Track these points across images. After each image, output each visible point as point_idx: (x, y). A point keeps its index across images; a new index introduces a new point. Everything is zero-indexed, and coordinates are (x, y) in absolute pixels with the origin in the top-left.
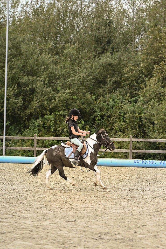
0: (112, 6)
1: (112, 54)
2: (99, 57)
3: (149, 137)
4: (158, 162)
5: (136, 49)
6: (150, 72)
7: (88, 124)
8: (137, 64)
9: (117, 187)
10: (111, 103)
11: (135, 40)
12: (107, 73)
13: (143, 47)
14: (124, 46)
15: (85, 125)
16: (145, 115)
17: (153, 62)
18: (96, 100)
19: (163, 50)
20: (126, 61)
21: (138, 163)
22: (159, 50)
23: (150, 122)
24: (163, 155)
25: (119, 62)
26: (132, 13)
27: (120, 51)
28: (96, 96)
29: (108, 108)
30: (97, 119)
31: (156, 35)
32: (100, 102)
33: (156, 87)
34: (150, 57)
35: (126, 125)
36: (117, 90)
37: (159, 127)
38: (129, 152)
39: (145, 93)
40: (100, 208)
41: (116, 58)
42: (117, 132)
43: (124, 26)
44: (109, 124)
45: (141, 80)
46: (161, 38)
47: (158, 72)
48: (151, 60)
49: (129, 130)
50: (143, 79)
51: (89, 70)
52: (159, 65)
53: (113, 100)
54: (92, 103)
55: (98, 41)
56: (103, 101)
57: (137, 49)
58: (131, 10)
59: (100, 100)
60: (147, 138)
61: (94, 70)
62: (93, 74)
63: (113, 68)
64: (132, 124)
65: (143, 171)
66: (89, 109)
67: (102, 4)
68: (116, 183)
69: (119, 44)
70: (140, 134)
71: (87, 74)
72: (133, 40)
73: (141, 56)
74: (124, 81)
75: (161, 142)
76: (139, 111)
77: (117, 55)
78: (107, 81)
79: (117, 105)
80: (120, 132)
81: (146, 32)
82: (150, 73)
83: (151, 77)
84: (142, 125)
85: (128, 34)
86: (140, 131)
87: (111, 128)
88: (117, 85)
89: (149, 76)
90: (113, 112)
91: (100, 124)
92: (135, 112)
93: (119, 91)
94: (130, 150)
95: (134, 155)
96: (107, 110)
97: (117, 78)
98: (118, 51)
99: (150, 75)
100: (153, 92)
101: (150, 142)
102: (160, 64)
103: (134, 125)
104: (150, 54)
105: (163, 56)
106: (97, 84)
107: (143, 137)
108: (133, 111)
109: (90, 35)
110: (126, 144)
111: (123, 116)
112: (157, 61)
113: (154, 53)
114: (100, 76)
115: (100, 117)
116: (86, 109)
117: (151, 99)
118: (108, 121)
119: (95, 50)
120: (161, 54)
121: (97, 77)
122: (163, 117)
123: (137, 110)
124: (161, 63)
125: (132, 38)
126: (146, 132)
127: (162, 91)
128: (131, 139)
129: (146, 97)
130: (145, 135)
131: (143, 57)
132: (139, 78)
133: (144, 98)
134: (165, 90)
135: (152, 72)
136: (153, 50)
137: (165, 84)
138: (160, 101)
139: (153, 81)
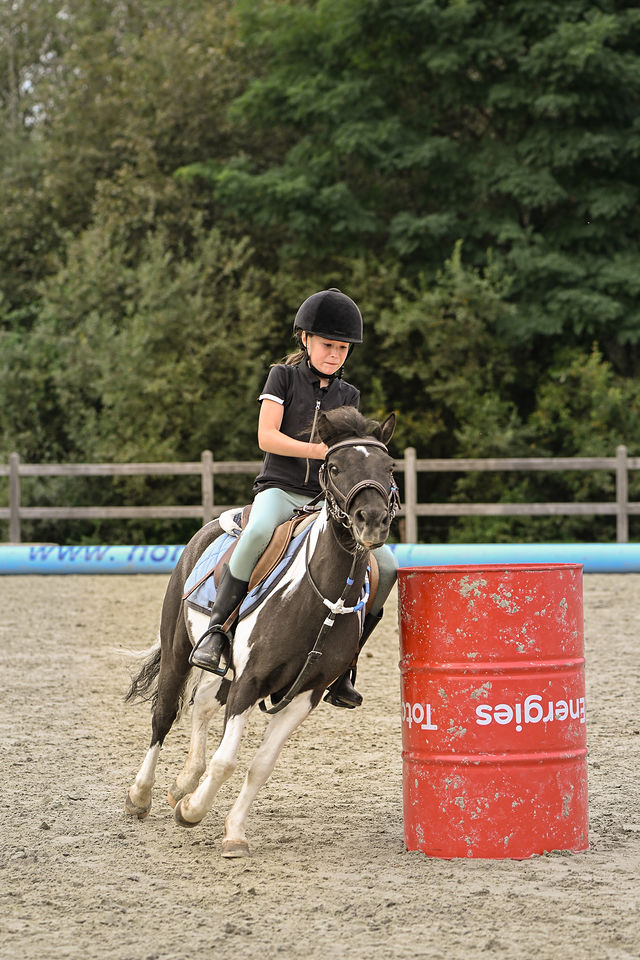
3: (81, 458)
4: (119, 553)
5: (23, 121)
6: (79, 208)
8: (29, 178)
11: (18, 85)
13: (51, 111)
16: (65, 374)
17: (89, 170)
19: (128, 121)
21: (44, 557)
22: (111, 122)
23: (87, 401)
24: (138, 525)
31: (100, 64)
33: (103, 267)
34: (77, 151)
37: (122, 417)
38: (9, 516)
39: (62, 291)
45: (46, 239)
46: (119, 74)
47: (113, 205)
48: (83, 161)
49: (6, 433)
50: (55, 235)
52: (115, 182)
57: (29, 121)
60: (77, 461)
64: (15, 410)
65: (66, 589)
70: (49, 449)
72: (12, 85)
73: (42, 148)
75: (131, 476)
76: (41, 359)
81: (60, 54)
82: (79, 212)
83: (85, 227)
84: (57, 411)
86: (48, 435)
89: (77, 222)
92: (26, 365)
94: (12, 513)
95: (30, 530)
99: (79, 218)
100: (95, 284)
101: (87, 479)
102: (119, 177)
103: (26, 413)
104: (79, 138)
105: (130, 145)
107: (60, 458)
108: (19, 359)
112: (106, 166)
113: (95, 136)
117: (86, 313)
120: (120, 136)
122: (133, 378)
123: (36, 357)
124: (122, 173)
125: (6, 76)
126: (71, 437)
127: (129, 281)
128: (14, 469)
129: (68, 305)
130: (67, 451)
131: (50, 151)
132: (38, 230)
133: (60, 306)
134: (140, 275)
135: (86, 209)
136: (90, 124)
137: (139, 255)
138: (121, 317)
139: (93, 241)
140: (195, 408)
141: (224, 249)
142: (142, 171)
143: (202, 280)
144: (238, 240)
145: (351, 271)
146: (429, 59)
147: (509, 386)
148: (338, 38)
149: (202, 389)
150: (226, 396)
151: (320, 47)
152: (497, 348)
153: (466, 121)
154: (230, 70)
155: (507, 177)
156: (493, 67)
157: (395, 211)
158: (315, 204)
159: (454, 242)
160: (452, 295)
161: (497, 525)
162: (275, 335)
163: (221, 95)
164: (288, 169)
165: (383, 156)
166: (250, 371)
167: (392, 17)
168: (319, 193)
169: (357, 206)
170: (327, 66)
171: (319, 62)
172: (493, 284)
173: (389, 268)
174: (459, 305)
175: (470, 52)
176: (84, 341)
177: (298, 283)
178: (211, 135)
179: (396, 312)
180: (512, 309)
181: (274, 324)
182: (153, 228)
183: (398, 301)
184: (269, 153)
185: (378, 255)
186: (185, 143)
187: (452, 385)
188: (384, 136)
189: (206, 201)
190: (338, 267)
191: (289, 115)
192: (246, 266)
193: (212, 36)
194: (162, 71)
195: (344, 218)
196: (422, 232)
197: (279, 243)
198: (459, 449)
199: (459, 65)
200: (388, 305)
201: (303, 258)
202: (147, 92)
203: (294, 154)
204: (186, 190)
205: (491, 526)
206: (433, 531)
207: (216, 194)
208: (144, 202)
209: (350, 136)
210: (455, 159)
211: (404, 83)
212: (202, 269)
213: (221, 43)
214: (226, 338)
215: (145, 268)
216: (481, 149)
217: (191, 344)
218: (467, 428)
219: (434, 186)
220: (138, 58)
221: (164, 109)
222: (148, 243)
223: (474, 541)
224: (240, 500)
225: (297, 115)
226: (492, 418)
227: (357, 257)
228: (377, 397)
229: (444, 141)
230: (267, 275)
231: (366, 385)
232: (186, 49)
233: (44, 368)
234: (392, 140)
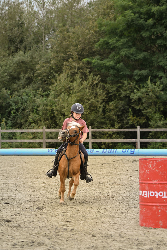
0: (23, 9)
1: (25, 53)
2: (13, 55)
3: (60, 127)
5: (46, 47)
7: (4, 117)
8: (48, 61)
9: (35, 175)
10: (25, 97)
11: (45, 39)
12: (20, 70)
14: (35, 45)
15: (1, 118)
16: (56, 108)
17: (62, 59)
18: (11, 94)
19: (71, 48)
20: (38, 59)
21: (51, 151)
22: (67, 48)
23: (61, 114)
25: (31, 59)
26: (42, 15)
27: (32, 49)
28: (11, 91)
29: (22, 101)
30: (12, 112)
31: (65, 34)
32: (15, 97)
33: (65, 82)
34: (59, 55)
35: (39, 117)
36: (30, 86)
38: (43, 141)
39: (55, 88)
40: (22, 197)
41: (28, 56)
42: (31, 124)
43: (34, 27)
44: (24, 116)
45: (52, 76)
46: (69, 37)
48: (61, 57)
49: (42, 121)
50: (54, 75)
51: (4, 67)
52: (68, 62)
53: (27, 95)
54: (7, 98)
55: (11, 41)
56: (17, 95)
58: (40, 12)
59: (15, 95)
61: (8, 67)
62: (7, 71)
63: (26, 66)
64: (44, 116)
66: (4, 103)
67: (14, 6)
68: (34, 171)
69: (31, 43)
70: (52, 125)
71: (2, 71)
72: (43, 39)
73: (51, 54)
74: (36, 77)
76: (51, 104)
77: (29, 53)
78: (21, 77)
79: (31, 99)
80: (34, 124)
81: (55, 31)
82: (59, 69)
83: (61, 73)
84: (54, 116)
85: (38, 34)
86: (52, 122)
87: (25, 120)
88: (30, 81)
89: (59, 72)
90: (27, 105)
91: (15, 116)
92: (47, 106)
93: (32, 86)
95: (48, 144)
96: (22, 104)
97: (30, 74)
98: (30, 49)
99: (59, 71)
100: (63, 86)
102: (69, 61)
103: (47, 116)
104: (60, 52)
105: (72, 54)
106: (11, 80)
107: (55, 128)
108: (45, 104)
109: (4, 36)
110: (40, 135)
111: (36, 109)
112: (66, 58)
113: (63, 51)
114: (14, 73)
115: (15, 110)
116: (2, 103)
117: (61, 93)
118: (23, 114)
119: (9, 49)
120: (70, 52)
121: (11, 73)
123: (49, 104)
124: (70, 60)
125: (42, 37)
126: (57, 123)
127: (71, 86)
128: (44, 130)
129: (57, 91)
130: (57, 126)
131: (53, 55)
132: (50, 74)
133: (55, 92)
134: (74, 84)
135: (61, 69)
136: (62, 48)
137: (74, 79)
138: (69, 94)
139: (63, 76)
140: (87, 116)
141: (94, 78)
142: (74, 60)
143: (89, 85)
144: (97, 76)
145: (124, 84)
146: (143, 33)
147: (162, 111)
148: (121, 28)
149: (89, 111)
150: (94, 113)
151: (117, 31)
152: (159, 102)
153: (152, 48)
154: (95, 36)
155: (161, 61)
156: (158, 35)
157: (134, 69)
158: (116, 68)
159: (149, 77)
160: (148, 89)
161: (159, 144)
162: (106, 98)
163: (93, 42)
164: (109, 60)
165: (131, 56)
166: (100, 107)
167: (134, 24)
168: (116, 65)
169: (125, 68)
170: (118, 35)
171: (116, 34)
172: (158, 87)
173: (133, 83)
174: (150, 92)
175: (153, 32)
176: (61, 100)
177: (111, 86)
178: (91, 51)
179: (135, 93)
180: (162, 93)
181: (106, 96)
182: (77, 73)
183: (135, 91)
184: (105, 56)
185: (130, 80)
186: (85, 53)
187: (148, 111)
188: (132, 52)
189: (90, 67)
190: (121, 83)
191: (109, 47)
192: (99, 82)
193: (91, 28)
194: (79, 36)
195: (122, 71)
196: (141, 74)
197: (107, 77)
198: (150, 126)
199: (150, 35)
200: (133, 91)
201: (112, 80)
202: (76, 41)
203: (110, 56)
204: (85, 64)
205: (157, 144)
206: (144, 145)
207: (92, 65)
208: (75, 67)
209: (123, 52)
210: (149, 57)
211: (136, 39)
212: (89, 83)
213: (93, 29)
214: (94, 99)
215: (75, 82)
216: (155, 55)
217: (86, 101)
218: (152, 121)
219: (144, 63)
220: (73, 33)
221: (80, 45)
222: (76, 77)
223: (153, 148)
224: (98, 138)
225: (111, 47)
226: (158, 119)
227: (125, 80)
228: (130, 113)
229: (146, 53)
230: (104, 85)
231: (127, 111)
232: (85, 31)
233: (51, 106)
234: (134, 53)
